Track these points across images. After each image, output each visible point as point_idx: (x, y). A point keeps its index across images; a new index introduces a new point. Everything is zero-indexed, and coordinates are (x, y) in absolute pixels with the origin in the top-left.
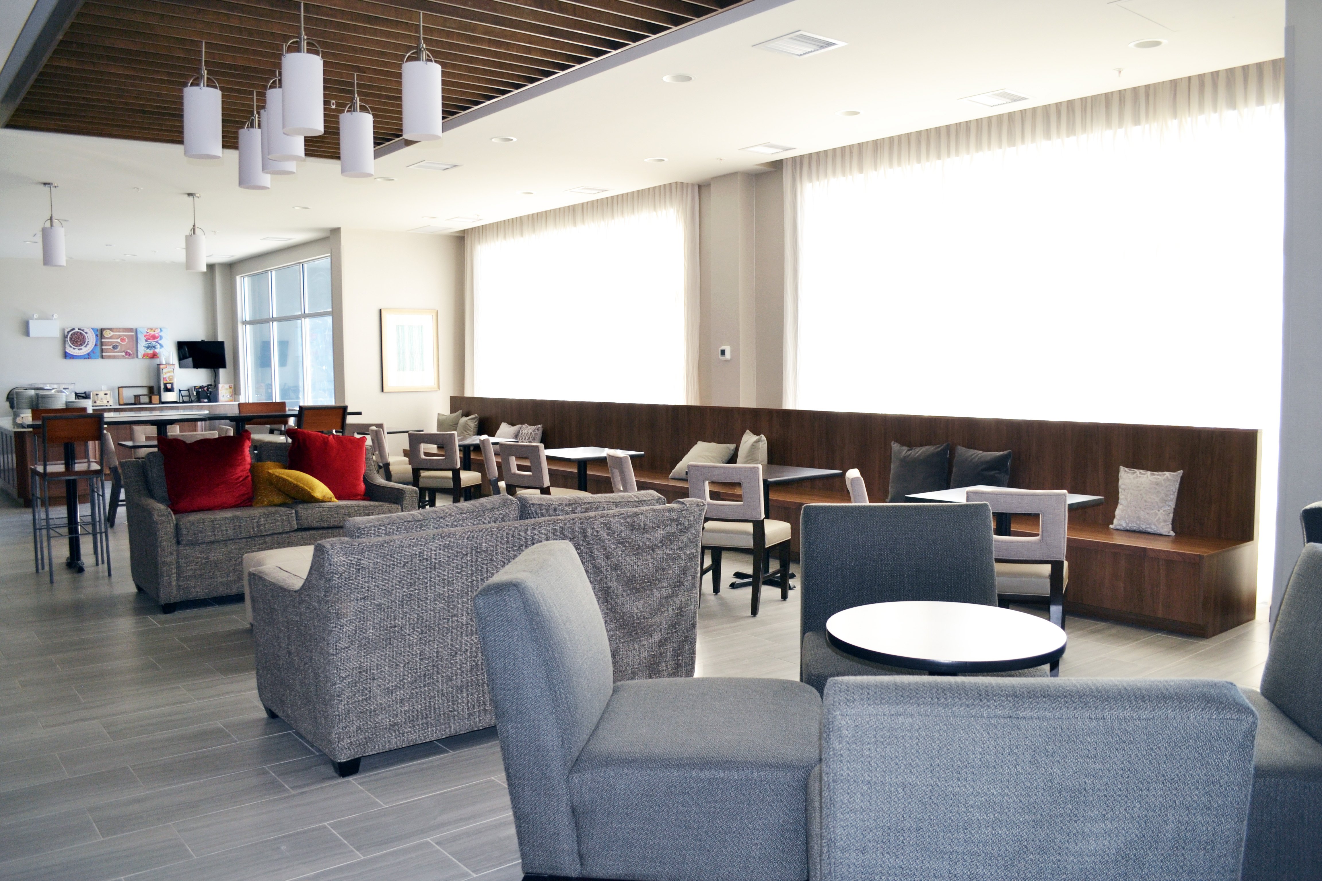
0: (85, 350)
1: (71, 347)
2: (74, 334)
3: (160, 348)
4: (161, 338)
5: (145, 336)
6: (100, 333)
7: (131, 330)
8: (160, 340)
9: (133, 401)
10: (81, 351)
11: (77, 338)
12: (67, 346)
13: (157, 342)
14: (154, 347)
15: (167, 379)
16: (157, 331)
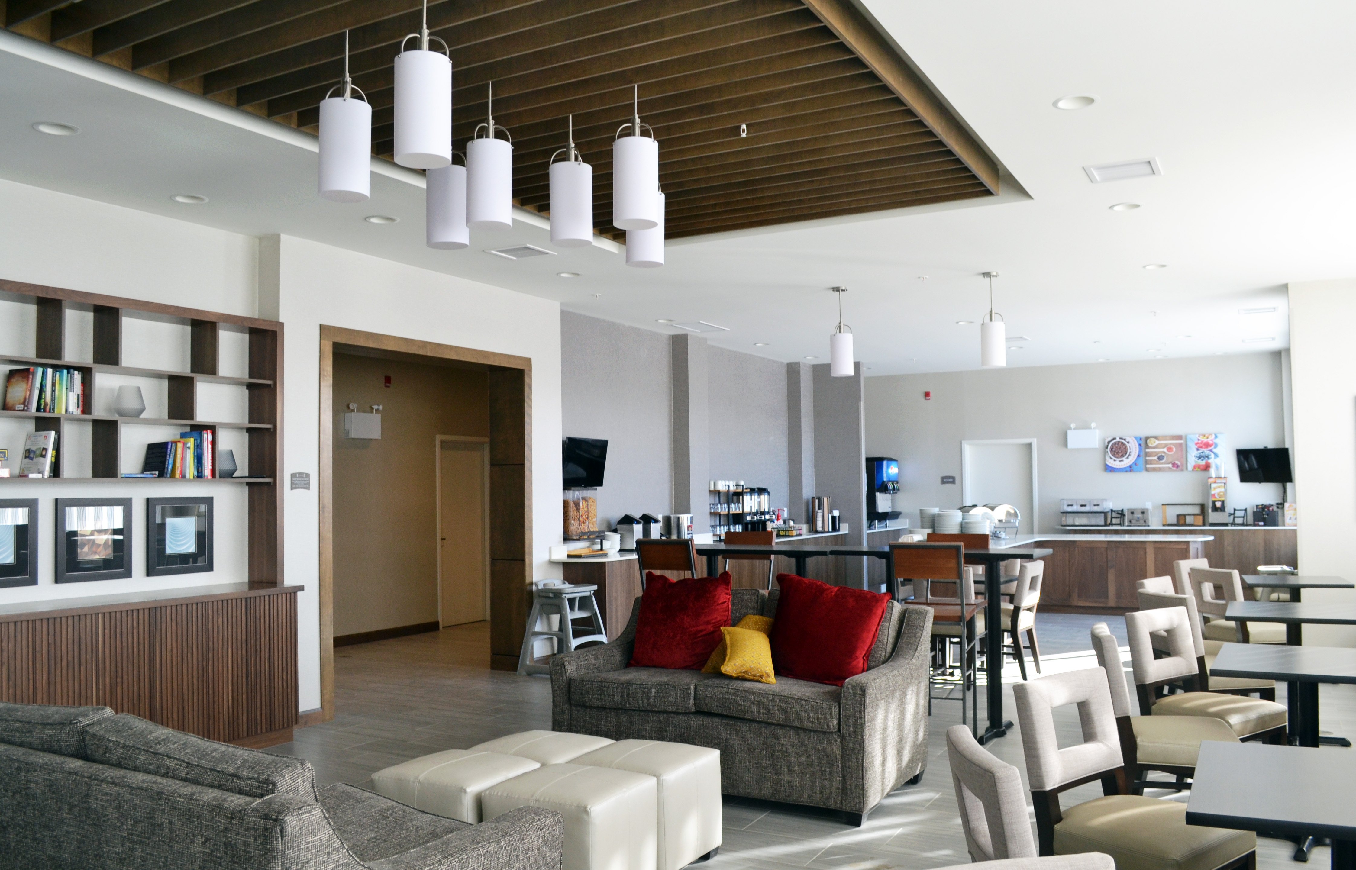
0: (1126, 462)
1: (1111, 458)
2: (1115, 444)
3: (1215, 458)
4: (1216, 446)
5: (1196, 444)
6: (1144, 442)
7: (1180, 437)
8: (1215, 448)
9: (1175, 521)
10: (1122, 463)
11: (1118, 449)
12: (1108, 458)
13: (1211, 451)
14: (1207, 457)
15: (1216, 495)
16: (1210, 438)
